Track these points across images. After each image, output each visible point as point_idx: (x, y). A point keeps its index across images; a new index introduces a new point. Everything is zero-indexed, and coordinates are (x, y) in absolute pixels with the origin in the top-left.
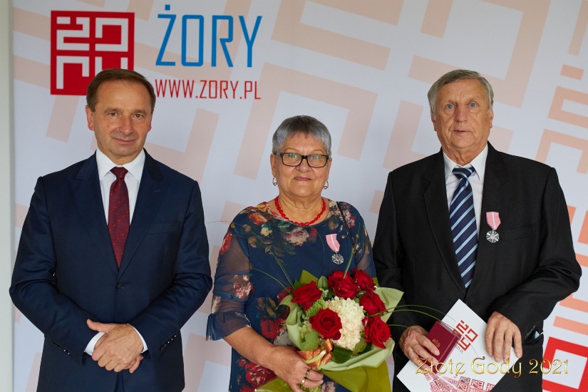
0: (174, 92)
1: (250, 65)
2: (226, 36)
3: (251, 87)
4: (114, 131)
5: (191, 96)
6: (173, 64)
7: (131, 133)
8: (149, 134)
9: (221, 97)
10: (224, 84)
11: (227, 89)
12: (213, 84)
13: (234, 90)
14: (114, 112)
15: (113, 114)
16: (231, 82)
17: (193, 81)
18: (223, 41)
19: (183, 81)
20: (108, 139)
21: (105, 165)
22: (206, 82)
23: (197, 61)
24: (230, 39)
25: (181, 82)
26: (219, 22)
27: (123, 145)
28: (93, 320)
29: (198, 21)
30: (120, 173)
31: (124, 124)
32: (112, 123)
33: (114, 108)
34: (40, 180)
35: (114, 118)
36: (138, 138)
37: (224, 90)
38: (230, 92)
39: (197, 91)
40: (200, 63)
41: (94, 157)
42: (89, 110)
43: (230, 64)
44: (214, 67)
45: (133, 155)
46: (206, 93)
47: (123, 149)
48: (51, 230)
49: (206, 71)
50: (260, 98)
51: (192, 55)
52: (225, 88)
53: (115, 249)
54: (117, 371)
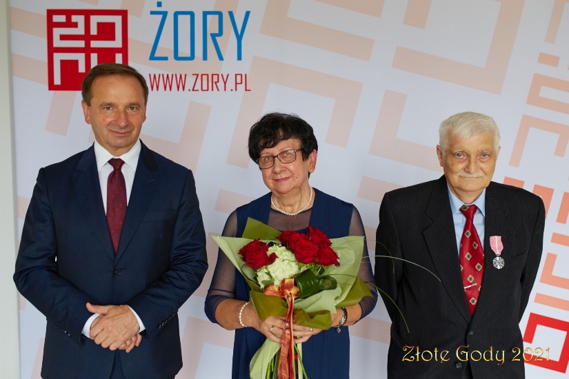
0: (168, 85)
1: (239, 58)
2: (217, 31)
3: (241, 80)
4: (110, 124)
5: (184, 90)
6: (166, 59)
7: (127, 126)
8: (144, 124)
9: (212, 90)
10: (215, 77)
11: (218, 82)
12: (205, 77)
13: (225, 83)
14: (109, 106)
15: (108, 108)
16: (222, 75)
17: (186, 75)
18: (213, 36)
19: (176, 75)
20: (105, 132)
21: (103, 156)
22: (198, 75)
23: (190, 56)
24: (220, 34)
25: (174, 76)
26: (209, 17)
27: (119, 137)
28: (93, 304)
29: (189, 16)
30: (117, 164)
31: (119, 118)
32: (107, 117)
33: (109, 101)
34: (42, 171)
35: (109, 112)
36: (133, 130)
37: (216, 83)
38: (221, 84)
39: (189, 85)
40: (192, 57)
41: (92, 148)
42: (85, 105)
43: (221, 58)
44: (205, 61)
45: (129, 146)
46: (198, 86)
47: (119, 141)
49: (198, 66)
50: (250, 90)
51: (184, 50)
52: (216, 81)
53: (113, 237)
54: (112, 348)
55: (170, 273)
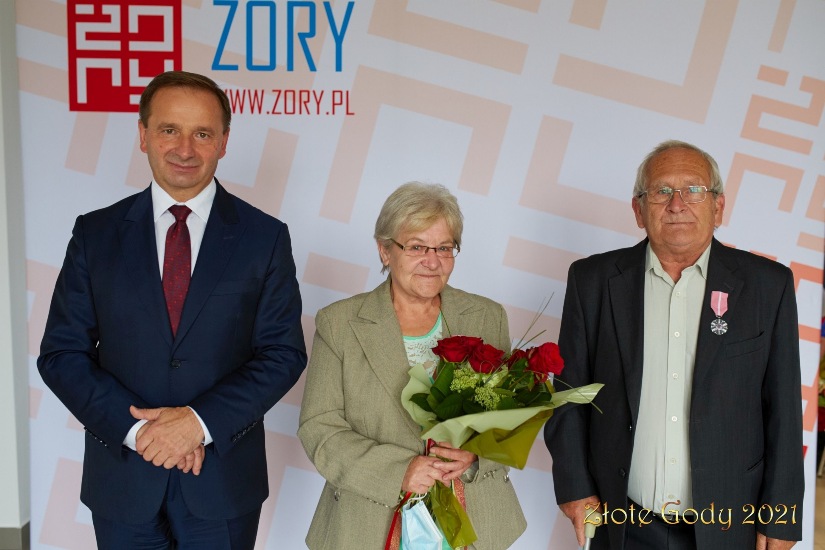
0: (238, 105)
1: (339, 68)
2: (307, 30)
3: (341, 99)
4: (168, 153)
5: (260, 112)
6: (235, 68)
7: (190, 158)
9: (300, 113)
10: (304, 95)
11: (309, 101)
12: (290, 95)
13: (318, 103)
14: (171, 128)
15: (169, 132)
16: (314, 92)
17: (263, 92)
18: (302, 36)
19: (249, 91)
21: (162, 201)
23: (268, 64)
24: (312, 33)
25: (247, 93)
26: (296, 10)
27: (181, 173)
29: (267, 9)
32: (167, 143)
33: (170, 122)
35: (171, 136)
36: (203, 164)
37: (305, 103)
38: (312, 105)
39: (268, 104)
40: (272, 66)
41: (149, 191)
42: (142, 126)
43: (313, 68)
44: (290, 72)
45: (197, 187)
46: (280, 108)
47: (181, 179)
48: (91, 288)
49: (280, 78)
50: (352, 114)
51: (261, 56)
52: (306, 100)
53: (171, 315)
54: (168, 466)
55: (254, 363)
